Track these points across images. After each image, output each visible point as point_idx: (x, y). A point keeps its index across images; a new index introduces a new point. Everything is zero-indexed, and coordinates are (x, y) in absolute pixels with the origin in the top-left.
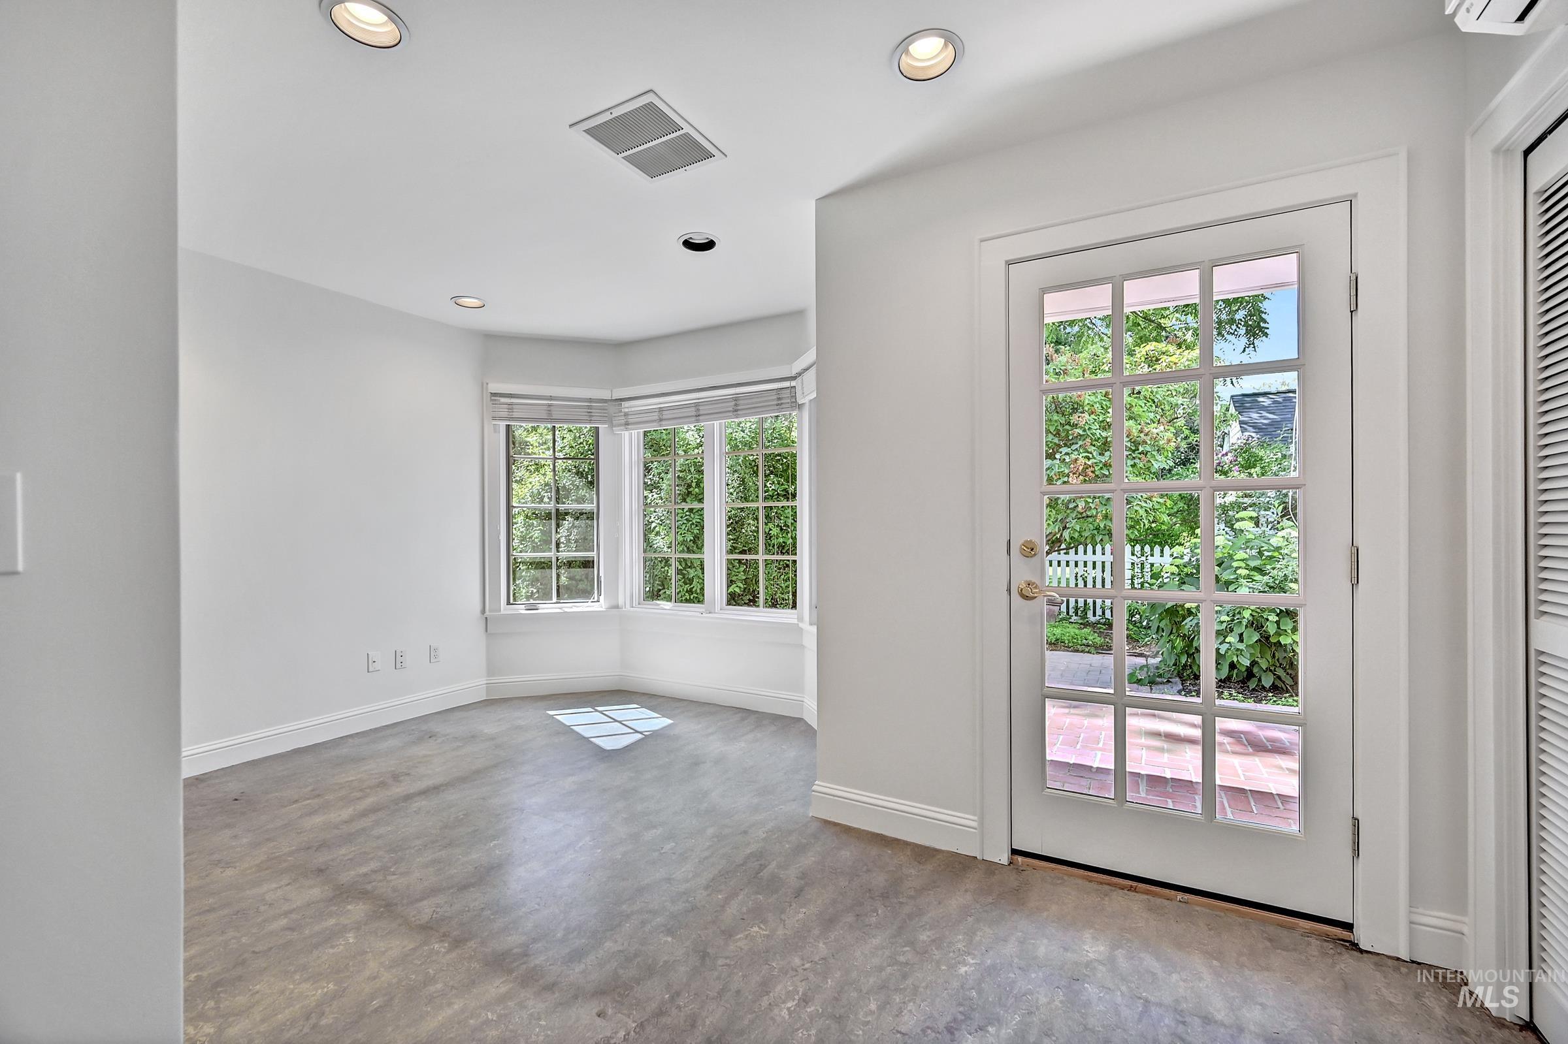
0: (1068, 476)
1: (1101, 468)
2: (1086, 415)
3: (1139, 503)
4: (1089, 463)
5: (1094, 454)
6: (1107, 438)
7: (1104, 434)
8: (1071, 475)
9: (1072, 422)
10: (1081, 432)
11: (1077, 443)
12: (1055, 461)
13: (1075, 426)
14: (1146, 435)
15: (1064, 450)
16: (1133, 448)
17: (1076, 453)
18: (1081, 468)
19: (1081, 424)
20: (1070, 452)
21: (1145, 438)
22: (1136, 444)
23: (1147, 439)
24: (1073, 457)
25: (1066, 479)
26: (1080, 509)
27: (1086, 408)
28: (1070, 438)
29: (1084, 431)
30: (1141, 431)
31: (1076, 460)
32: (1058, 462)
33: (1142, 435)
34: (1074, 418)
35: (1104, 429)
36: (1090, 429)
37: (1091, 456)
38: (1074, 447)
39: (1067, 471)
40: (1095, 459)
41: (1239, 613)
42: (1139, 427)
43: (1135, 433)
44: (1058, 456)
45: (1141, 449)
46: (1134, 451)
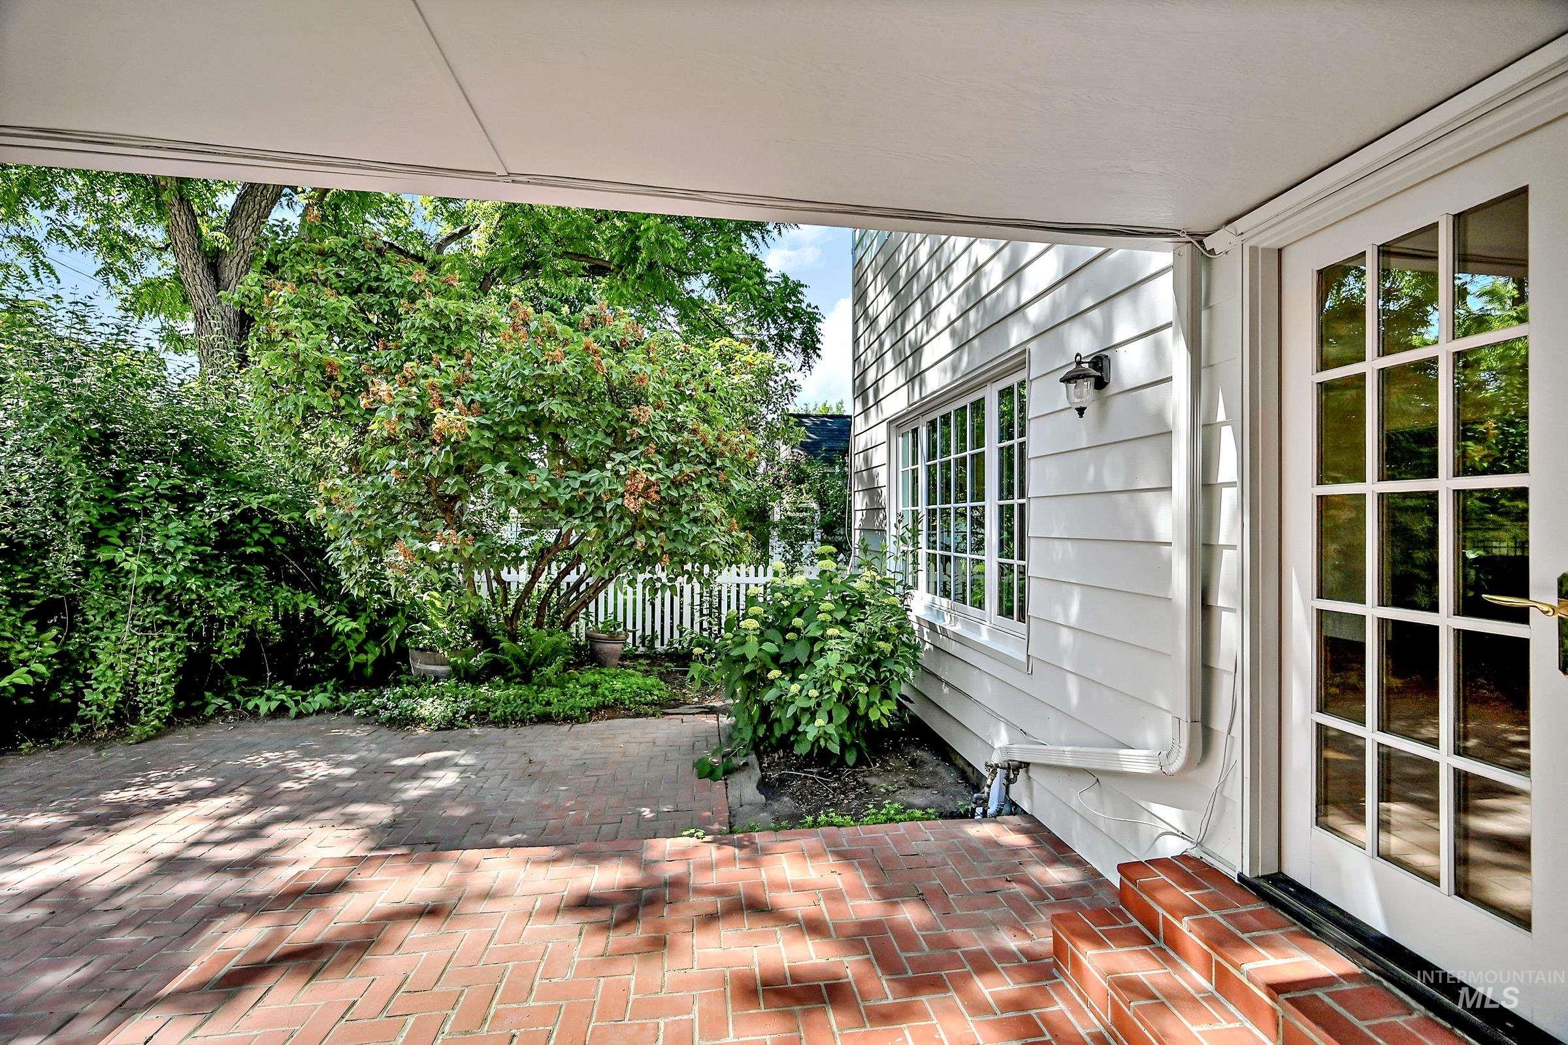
0: (623, 496)
1: (669, 488)
2: (650, 410)
3: (717, 539)
4: (653, 479)
5: (660, 465)
6: (676, 444)
7: (673, 438)
8: (627, 496)
9: (631, 416)
10: (642, 433)
11: (636, 448)
12: (604, 474)
13: (634, 423)
14: (725, 444)
15: (618, 457)
16: (709, 461)
17: (635, 462)
18: (641, 486)
19: (643, 421)
20: (627, 460)
21: (723, 448)
22: (713, 456)
23: (726, 449)
24: (631, 468)
25: (619, 501)
26: (638, 546)
27: (651, 400)
28: (628, 439)
29: (647, 431)
30: (718, 439)
31: (635, 473)
32: (609, 474)
33: (720, 444)
34: (634, 412)
35: (674, 431)
36: (654, 429)
37: (655, 468)
38: (634, 453)
39: (621, 490)
40: (660, 472)
41: (828, 684)
42: (716, 433)
43: (711, 440)
44: (609, 466)
45: (719, 463)
46: (709, 465)
